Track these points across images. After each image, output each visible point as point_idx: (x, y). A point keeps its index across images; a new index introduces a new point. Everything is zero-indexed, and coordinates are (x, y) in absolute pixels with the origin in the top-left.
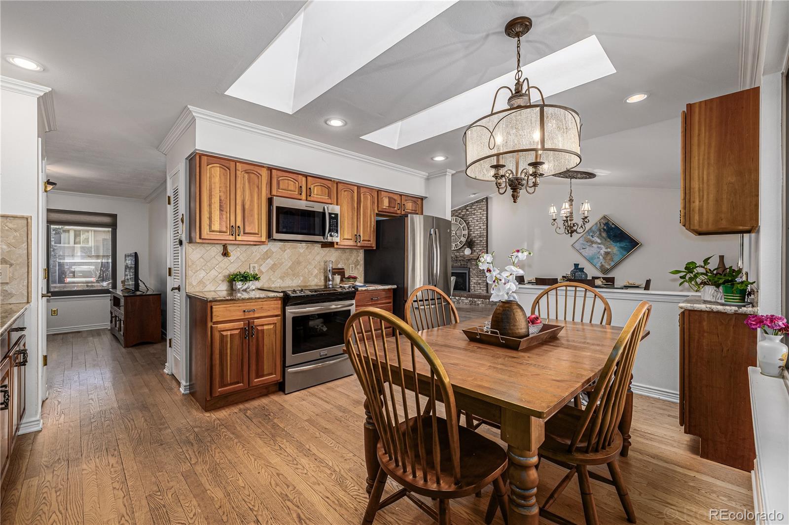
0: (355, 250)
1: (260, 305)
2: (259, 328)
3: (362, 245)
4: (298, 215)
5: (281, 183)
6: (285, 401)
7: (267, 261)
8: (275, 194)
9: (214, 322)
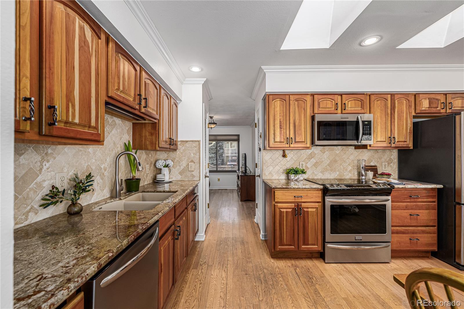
0: (388, 150)
1: (306, 193)
2: (305, 210)
3: (396, 146)
4: (335, 126)
5: (321, 103)
6: (325, 270)
7: (311, 160)
8: (317, 112)
9: (276, 202)
